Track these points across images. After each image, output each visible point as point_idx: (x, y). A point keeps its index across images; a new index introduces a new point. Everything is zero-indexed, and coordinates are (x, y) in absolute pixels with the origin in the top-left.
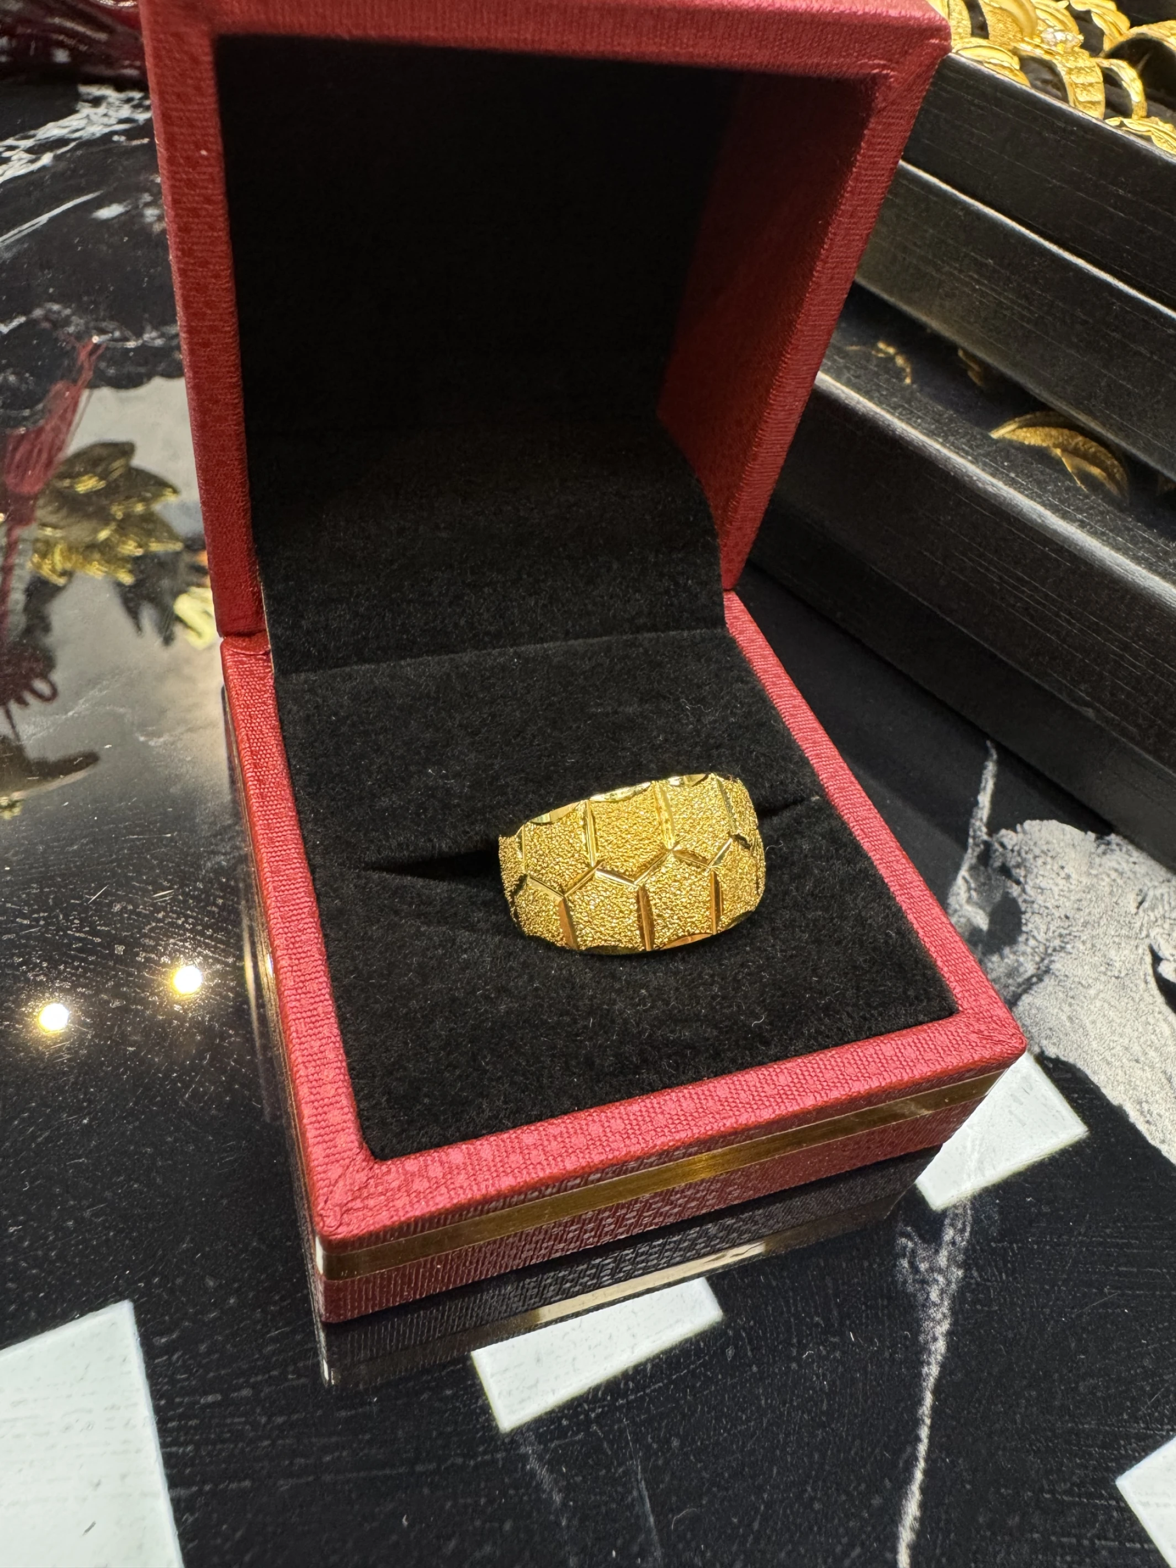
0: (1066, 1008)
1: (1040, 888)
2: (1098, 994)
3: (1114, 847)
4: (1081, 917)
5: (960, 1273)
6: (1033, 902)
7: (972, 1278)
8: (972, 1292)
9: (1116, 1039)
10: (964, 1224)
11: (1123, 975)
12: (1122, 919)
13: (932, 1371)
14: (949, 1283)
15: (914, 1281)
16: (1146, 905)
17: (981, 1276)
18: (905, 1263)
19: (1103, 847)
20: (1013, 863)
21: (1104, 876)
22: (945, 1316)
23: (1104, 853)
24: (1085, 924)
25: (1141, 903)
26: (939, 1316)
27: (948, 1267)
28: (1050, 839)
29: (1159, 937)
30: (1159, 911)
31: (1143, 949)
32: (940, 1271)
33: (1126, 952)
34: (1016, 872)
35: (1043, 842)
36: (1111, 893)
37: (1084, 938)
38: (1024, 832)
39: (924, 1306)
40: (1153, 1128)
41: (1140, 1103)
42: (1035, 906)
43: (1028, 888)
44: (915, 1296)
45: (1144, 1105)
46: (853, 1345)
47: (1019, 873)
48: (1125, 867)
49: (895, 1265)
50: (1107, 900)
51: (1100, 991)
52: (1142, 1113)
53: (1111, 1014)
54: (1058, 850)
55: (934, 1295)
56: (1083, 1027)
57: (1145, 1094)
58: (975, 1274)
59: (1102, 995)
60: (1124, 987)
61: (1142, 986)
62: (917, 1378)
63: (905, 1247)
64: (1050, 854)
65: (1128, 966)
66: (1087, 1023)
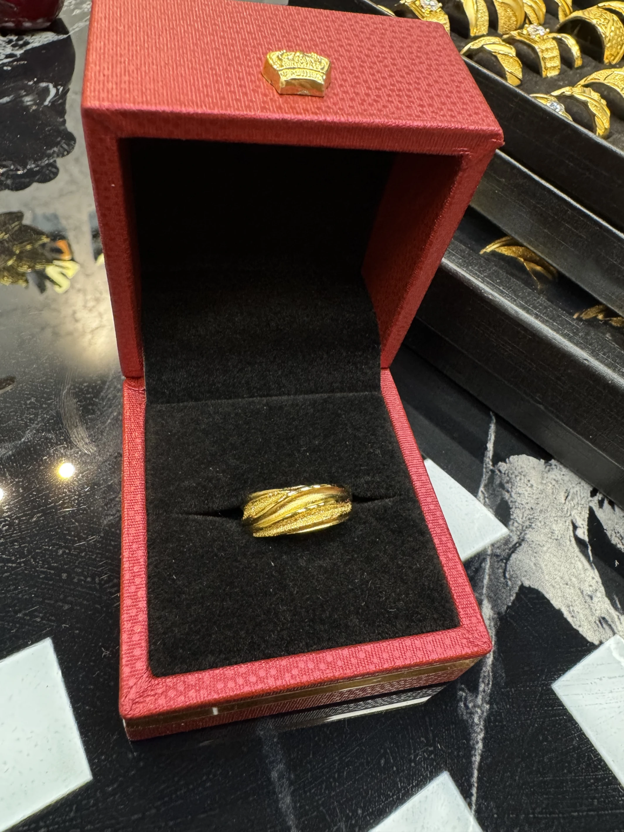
0: (533, 559)
1: (519, 494)
2: (547, 550)
3: (553, 467)
4: (539, 508)
5: (488, 707)
6: (515, 502)
7: (493, 708)
8: (493, 715)
9: (557, 573)
10: (489, 681)
11: (559, 538)
12: (558, 507)
13: (477, 759)
14: (483, 713)
15: (467, 713)
16: (569, 498)
17: (498, 708)
18: (462, 705)
19: (548, 467)
20: (505, 481)
21: (549, 484)
22: (481, 729)
23: (549, 471)
24: (541, 511)
25: (567, 497)
26: (479, 730)
27: (482, 704)
28: (523, 466)
29: (576, 515)
30: (575, 502)
31: (569, 523)
32: (479, 707)
33: (561, 525)
34: (506, 485)
35: (519, 467)
36: (553, 493)
37: (540, 519)
38: (510, 463)
39: (472, 725)
40: (575, 619)
41: (569, 607)
42: (517, 504)
43: (513, 494)
44: (467, 721)
45: (571, 608)
46: (440, 750)
47: (508, 486)
48: (559, 477)
49: (457, 706)
50: (550, 497)
51: (549, 548)
52: (570, 612)
53: (555, 560)
54: (527, 471)
55: (476, 720)
56: (541, 568)
57: (571, 602)
58: (495, 706)
59: (549, 550)
60: (560, 544)
61: (568, 543)
62: (470, 763)
63: (461, 697)
64: (523, 474)
65: (562, 532)
66: (543, 566)
